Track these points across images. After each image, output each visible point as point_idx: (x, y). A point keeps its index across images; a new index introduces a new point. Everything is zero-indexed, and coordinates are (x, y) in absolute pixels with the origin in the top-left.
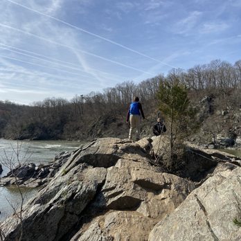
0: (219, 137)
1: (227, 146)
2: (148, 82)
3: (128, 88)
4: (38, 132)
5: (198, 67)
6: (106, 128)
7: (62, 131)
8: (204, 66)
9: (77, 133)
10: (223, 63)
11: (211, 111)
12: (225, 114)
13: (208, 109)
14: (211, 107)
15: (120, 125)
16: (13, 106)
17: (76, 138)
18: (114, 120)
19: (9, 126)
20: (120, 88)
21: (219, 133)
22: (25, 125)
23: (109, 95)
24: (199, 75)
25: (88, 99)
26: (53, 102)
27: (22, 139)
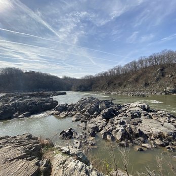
0: (168, 88)
1: (173, 93)
2: (128, 64)
3: (118, 68)
4: (83, 88)
5: (154, 54)
6: (109, 86)
7: (91, 88)
8: (158, 53)
9: (97, 88)
10: (169, 51)
11: (163, 75)
12: (171, 76)
13: (161, 74)
14: (162, 73)
15: (115, 84)
16: (75, 79)
17: (97, 90)
18: (112, 82)
19: (73, 86)
20: (115, 69)
21: (168, 86)
22: (78, 86)
23: (110, 72)
24: (155, 58)
25: (101, 74)
26: (88, 77)
27: (77, 91)
